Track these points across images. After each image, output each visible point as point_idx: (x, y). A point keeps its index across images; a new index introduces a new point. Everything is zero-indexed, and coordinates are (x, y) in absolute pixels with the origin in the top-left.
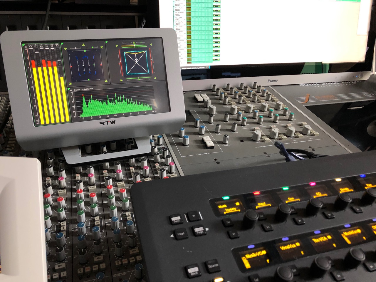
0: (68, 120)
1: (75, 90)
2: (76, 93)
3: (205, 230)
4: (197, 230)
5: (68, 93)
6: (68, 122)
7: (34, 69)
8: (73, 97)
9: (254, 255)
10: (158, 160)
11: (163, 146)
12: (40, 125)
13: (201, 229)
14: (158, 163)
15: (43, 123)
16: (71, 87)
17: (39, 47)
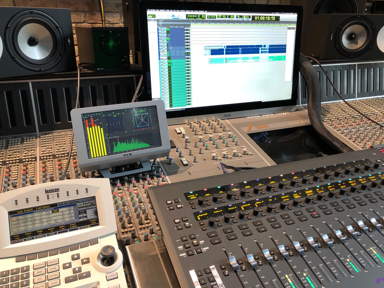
0: (106, 154)
1: (109, 138)
2: (110, 140)
3: (181, 206)
4: (178, 206)
5: (105, 139)
6: (106, 156)
7: (88, 128)
8: (108, 142)
9: (202, 215)
10: (155, 174)
11: (157, 165)
12: (91, 158)
13: (180, 205)
14: (155, 176)
15: (92, 157)
16: (107, 136)
17: (90, 116)
